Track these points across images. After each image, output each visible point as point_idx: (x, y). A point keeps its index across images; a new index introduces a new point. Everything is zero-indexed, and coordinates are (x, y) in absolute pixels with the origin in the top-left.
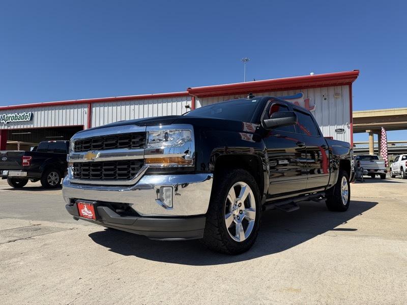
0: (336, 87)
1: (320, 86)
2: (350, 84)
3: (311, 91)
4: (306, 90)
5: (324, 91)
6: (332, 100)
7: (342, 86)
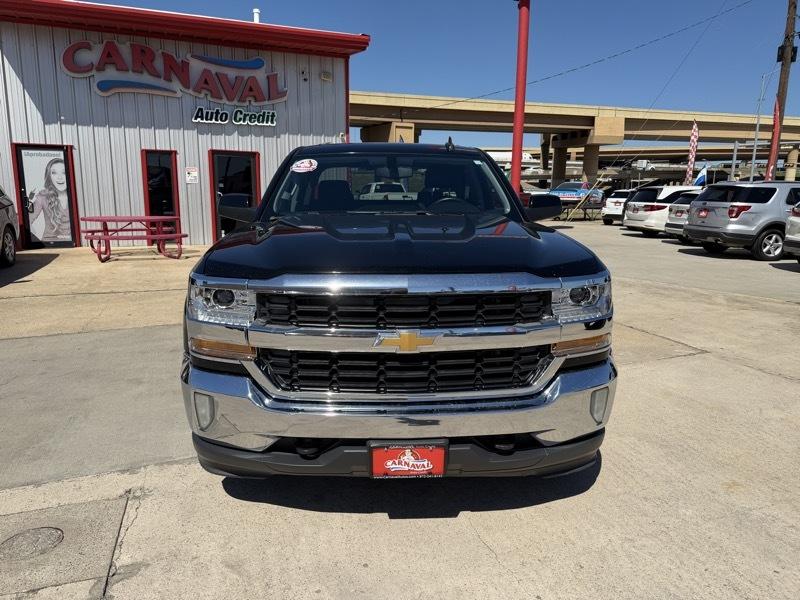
0: (323, 58)
1: (297, 51)
2: (346, 58)
3: (278, 57)
4: (269, 53)
5: (303, 62)
6: (316, 83)
7: (335, 59)
